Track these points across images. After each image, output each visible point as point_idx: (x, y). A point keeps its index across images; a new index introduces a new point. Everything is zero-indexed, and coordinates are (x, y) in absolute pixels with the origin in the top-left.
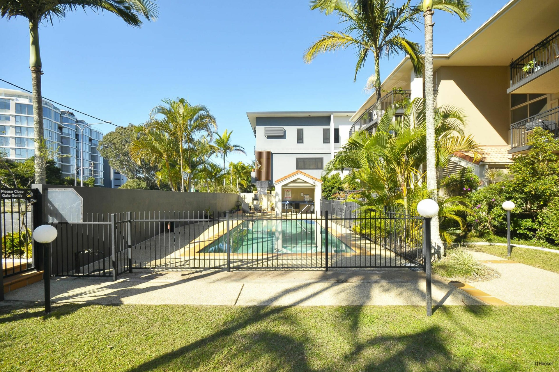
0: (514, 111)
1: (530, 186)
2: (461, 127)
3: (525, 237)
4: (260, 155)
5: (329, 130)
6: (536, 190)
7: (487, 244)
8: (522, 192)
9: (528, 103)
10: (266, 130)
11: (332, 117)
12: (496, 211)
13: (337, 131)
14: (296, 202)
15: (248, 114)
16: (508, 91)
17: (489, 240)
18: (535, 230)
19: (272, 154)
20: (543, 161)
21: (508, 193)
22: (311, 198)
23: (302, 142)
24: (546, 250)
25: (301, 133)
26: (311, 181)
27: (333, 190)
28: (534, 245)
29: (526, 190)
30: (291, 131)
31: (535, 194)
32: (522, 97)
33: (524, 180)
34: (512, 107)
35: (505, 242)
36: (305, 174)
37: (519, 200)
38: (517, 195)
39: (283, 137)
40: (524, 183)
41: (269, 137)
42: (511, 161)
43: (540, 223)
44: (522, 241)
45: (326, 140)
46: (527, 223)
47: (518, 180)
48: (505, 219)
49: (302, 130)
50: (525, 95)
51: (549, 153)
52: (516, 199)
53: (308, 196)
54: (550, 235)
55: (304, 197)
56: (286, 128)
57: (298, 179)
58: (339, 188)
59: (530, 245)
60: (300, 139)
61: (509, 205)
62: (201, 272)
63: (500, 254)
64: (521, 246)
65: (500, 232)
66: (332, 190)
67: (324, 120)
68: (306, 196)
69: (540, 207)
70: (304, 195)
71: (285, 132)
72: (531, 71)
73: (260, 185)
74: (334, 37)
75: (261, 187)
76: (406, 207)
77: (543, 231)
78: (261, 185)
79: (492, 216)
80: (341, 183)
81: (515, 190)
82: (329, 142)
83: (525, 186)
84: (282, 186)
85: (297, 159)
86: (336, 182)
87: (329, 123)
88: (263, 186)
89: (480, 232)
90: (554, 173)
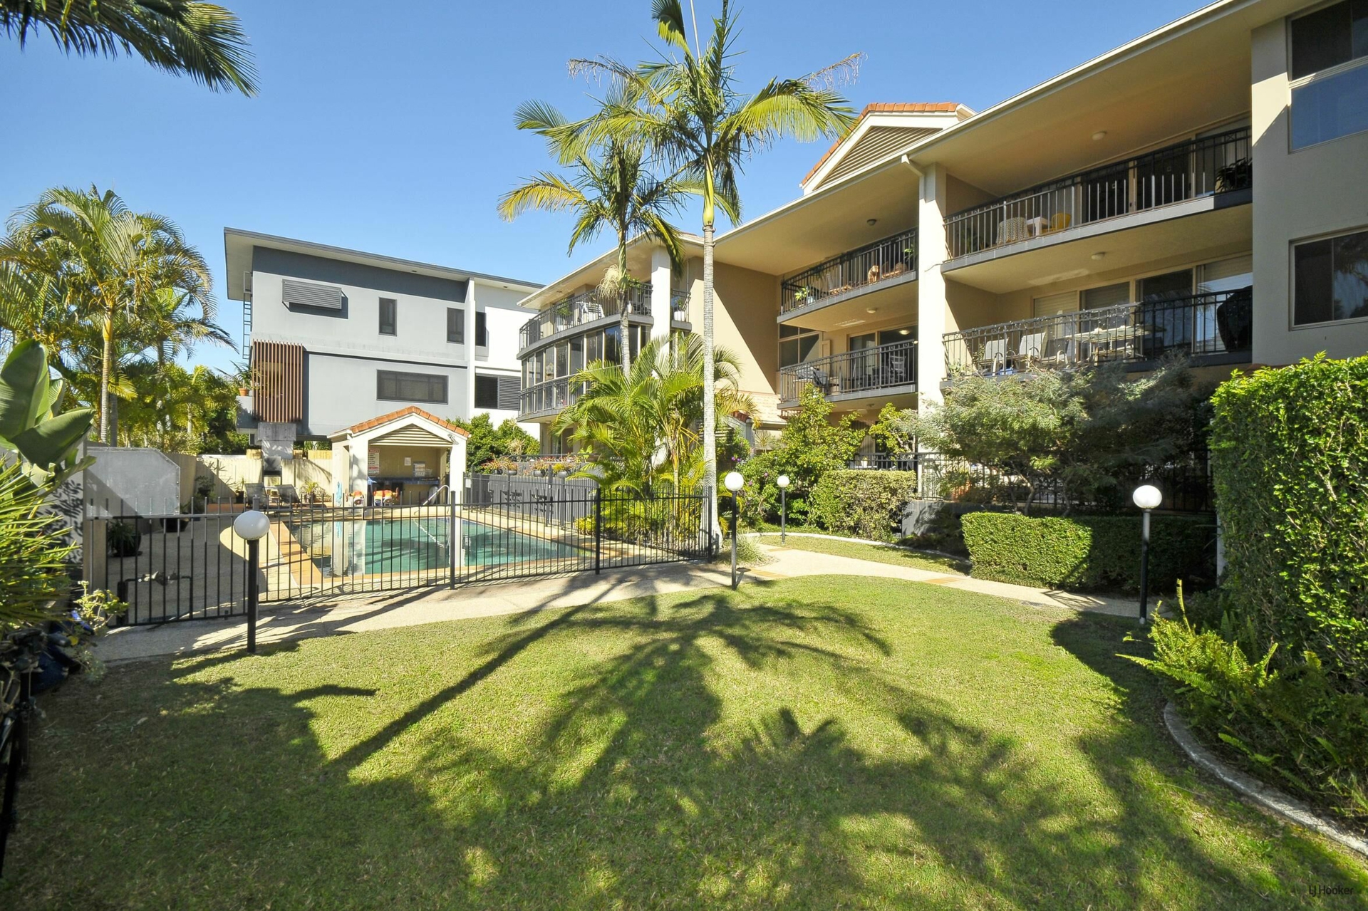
0: (782, 344)
1: (803, 457)
2: (736, 376)
3: (795, 523)
4: (262, 351)
5: (461, 313)
6: (808, 463)
7: (758, 534)
8: (795, 464)
9: (799, 336)
10: (285, 285)
11: (471, 284)
12: (769, 488)
13: (481, 318)
14: (392, 479)
15: (227, 232)
16: (780, 320)
17: (760, 530)
18: (805, 513)
19: (306, 354)
20: (814, 427)
21: (780, 465)
22: (430, 471)
23: (393, 332)
24: (817, 536)
25: (391, 310)
26: (444, 433)
27: (479, 453)
28: (805, 532)
29: (799, 463)
30: (364, 301)
31: (808, 468)
32: (794, 330)
33: (797, 450)
34: (781, 337)
35: (778, 531)
36: (428, 416)
37: (792, 475)
38: (789, 468)
39: (340, 311)
40: (795, 454)
41: (295, 307)
42: (780, 420)
43: (811, 503)
44: (794, 528)
45: (455, 334)
46: (798, 504)
47: (790, 449)
48: (778, 500)
49: (393, 302)
50: (796, 328)
51: (820, 417)
52: (789, 473)
53: (423, 465)
54: (820, 517)
55: (414, 467)
56: (349, 291)
57: (412, 426)
58: (492, 448)
59: (802, 532)
60: (387, 324)
61: (783, 481)
62: (401, 594)
63: (775, 543)
64: (793, 534)
65: (773, 518)
66: (475, 453)
67: (453, 287)
68: (417, 465)
69: (811, 484)
70: (414, 462)
71: (345, 300)
72: (804, 300)
73: (270, 433)
74: (553, 185)
75: (274, 440)
76: (676, 483)
77: (814, 513)
78: (276, 433)
79: (764, 496)
80: (496, 438)
81: (787, 462)
82: (462, 342)
83: (798, 457)
84: (370, 442)
85: (381, 374)
86: (485, 436)
87: (462, 297)
88: (281, 438)
89: (750, 518)
90: (824, 442)
